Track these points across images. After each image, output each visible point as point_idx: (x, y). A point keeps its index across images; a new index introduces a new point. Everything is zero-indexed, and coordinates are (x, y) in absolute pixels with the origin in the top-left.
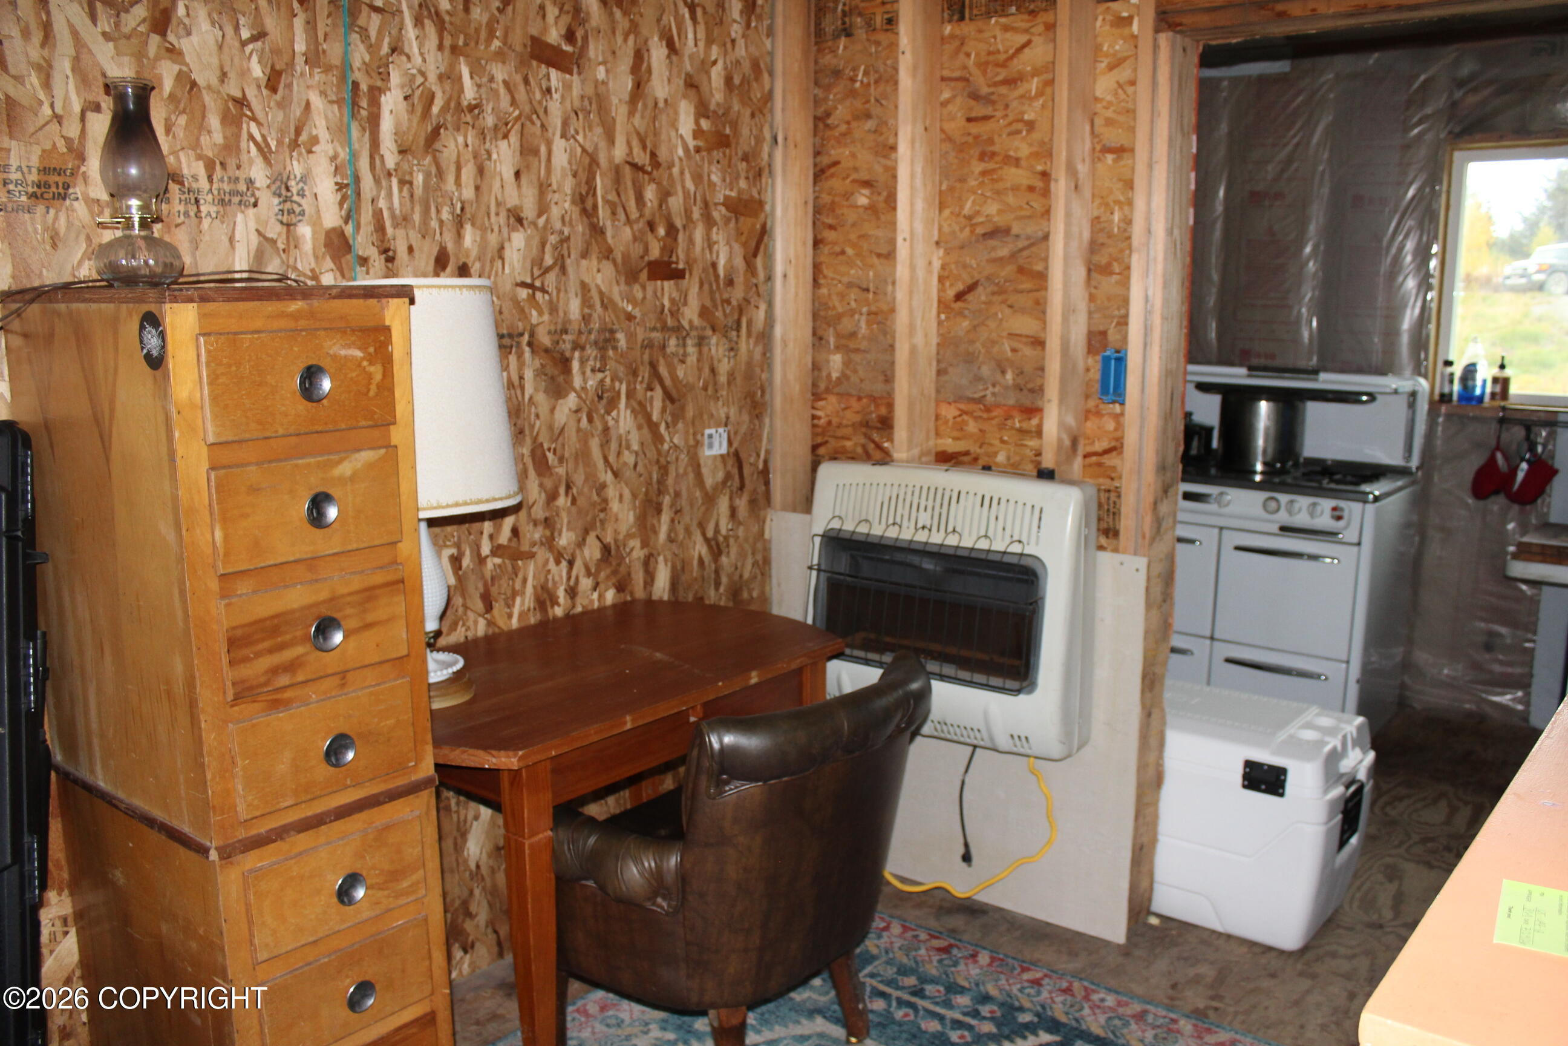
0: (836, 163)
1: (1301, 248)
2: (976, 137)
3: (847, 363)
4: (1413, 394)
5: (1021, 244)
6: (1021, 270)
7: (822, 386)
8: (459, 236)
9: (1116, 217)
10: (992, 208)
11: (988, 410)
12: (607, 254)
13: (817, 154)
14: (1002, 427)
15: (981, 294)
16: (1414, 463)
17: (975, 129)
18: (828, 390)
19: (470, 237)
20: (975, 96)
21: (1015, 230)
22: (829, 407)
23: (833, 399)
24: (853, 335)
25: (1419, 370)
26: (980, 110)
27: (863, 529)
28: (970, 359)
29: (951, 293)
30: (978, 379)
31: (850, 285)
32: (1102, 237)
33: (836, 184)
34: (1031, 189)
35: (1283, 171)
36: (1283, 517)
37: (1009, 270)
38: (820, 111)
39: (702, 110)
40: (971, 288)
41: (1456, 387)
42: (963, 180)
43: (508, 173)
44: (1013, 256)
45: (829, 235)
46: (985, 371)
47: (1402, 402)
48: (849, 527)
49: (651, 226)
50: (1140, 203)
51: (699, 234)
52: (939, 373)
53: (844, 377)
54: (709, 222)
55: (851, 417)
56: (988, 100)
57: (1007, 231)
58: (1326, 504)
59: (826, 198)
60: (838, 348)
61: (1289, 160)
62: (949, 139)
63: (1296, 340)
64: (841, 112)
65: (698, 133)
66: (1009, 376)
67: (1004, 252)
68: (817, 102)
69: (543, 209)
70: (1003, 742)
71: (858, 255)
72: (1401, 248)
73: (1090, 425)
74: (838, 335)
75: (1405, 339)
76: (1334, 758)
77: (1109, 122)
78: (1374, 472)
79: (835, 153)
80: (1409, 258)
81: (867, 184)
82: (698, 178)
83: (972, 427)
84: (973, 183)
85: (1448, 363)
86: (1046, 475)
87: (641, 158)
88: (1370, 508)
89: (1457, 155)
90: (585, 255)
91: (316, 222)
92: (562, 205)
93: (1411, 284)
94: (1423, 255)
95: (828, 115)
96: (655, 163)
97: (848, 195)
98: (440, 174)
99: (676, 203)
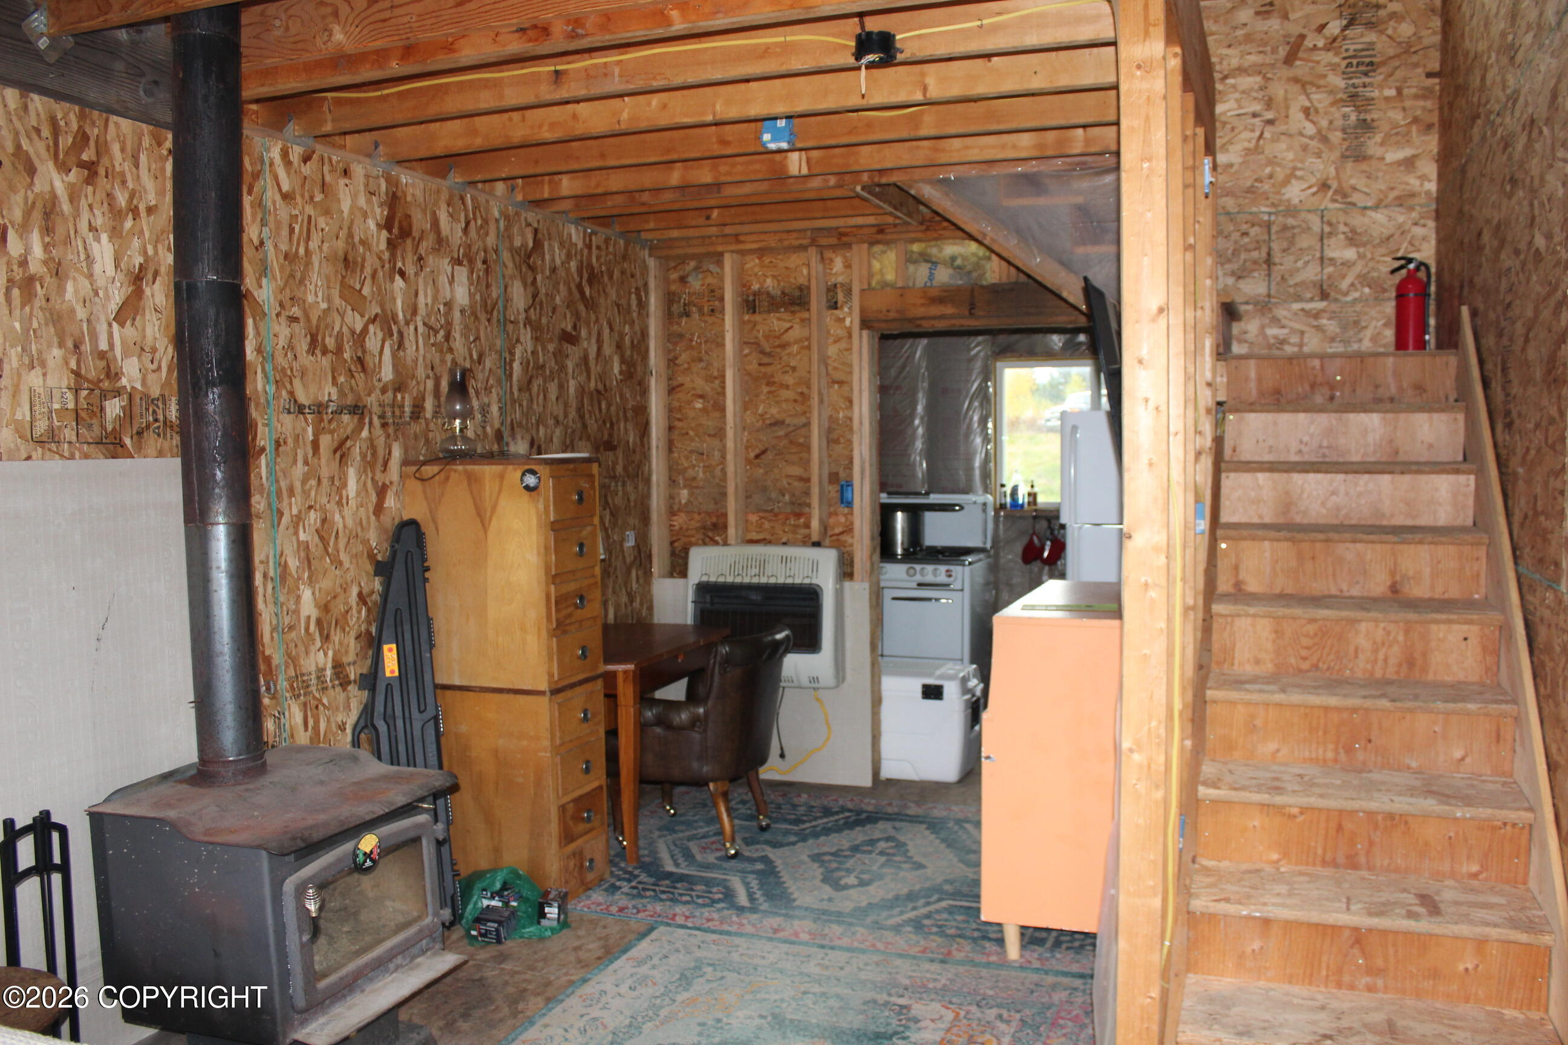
0: (682, 385)
1: (913, 421)
2: (765, 374)
3: (691, 494)
4: (985, 504)
5: (791, 429)
6: (791, 442)
7: (676, 507)
8: (538, 430)
9: (841, 415)
10: (774, 411)
11: (776, 515)
12: (588, 439)
13: (670, 379)
14: (784, 524)
15: (770, 455)
16: (988, 545)
17: (763, 369)
18: (679, 510)
19: (542, 430)
20: (763, 352)
21: (787, 421)
22: (680, 520)
23: (683, 515)
24: (694, 479)
25: (986, 490)
26: (766, 360)
27: (721, 580)
28: (764, 489)
29: (752, 455)
30: (769, 499)
31: (692, 452)
32: (834, 426)
33: (681, 396)
34: (795, 401)
35: (900, 373)
36: (918, 578)
37: (785, 442)
38: (671, 356)
39: (623, 361)
40: (764, 452)
41: (1008, 500)
42: (757, 396)
43: (554, 398)
44: (787, 435)
45: (679, 424)
46: (774, 495)
47: (979, 509)
48: (713, 579)
49: (604, 422)
50: (856, 408)
51: (622, 425)
52: (747, 497)
53: (689, 502)
54: (626, 420)
55: (694, 524)
56: (769, 355)
57: (782, 422)
58: (943, 568)
59: (676, 404)
60: (685, 487)
61: (903, 367)
62: (749, 374)
63: (914, 476)
64: (684, 357)
65: (621, 373)
66: (787, 497)
67: (781, 433)
68: (669, 351)
69: (566, 416)
70: (805, 682)
71: (697, 435)
72: (971, 419)
73: (832, 521)
74: (685, 480)
75: (977, 473)
76: (964, 680)
77: (835, 368)
78: (968, 551)
79: (680, 379)
80: (976, 425)
81: (701, 397)
82: (622, 396)
83: (767, 525)
84: (763, 397)
85: (1003, 486)
86: (817, 544)
87: (600, 387)
88: (967, 569)
89: (999, 364)
90: (581, 439)
91: (492, 426)
92: (573, 414)
93: (978, 440)
94: (983, 422)
95: (676, 358)
96: (606, 390)
97: (689, 402)
98: (532, 400)
99: (613, 409)
